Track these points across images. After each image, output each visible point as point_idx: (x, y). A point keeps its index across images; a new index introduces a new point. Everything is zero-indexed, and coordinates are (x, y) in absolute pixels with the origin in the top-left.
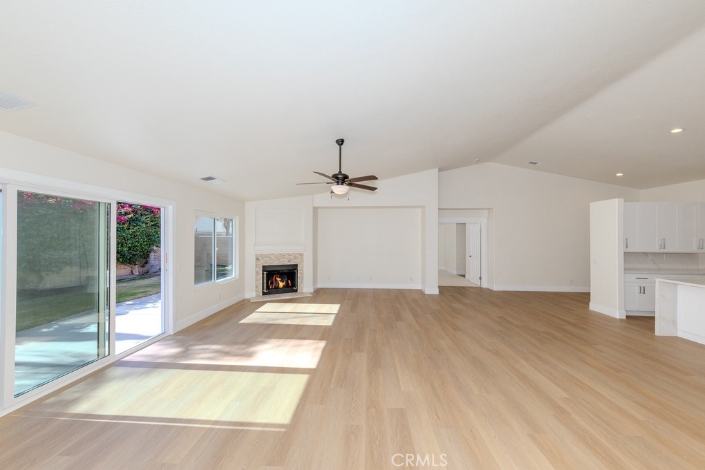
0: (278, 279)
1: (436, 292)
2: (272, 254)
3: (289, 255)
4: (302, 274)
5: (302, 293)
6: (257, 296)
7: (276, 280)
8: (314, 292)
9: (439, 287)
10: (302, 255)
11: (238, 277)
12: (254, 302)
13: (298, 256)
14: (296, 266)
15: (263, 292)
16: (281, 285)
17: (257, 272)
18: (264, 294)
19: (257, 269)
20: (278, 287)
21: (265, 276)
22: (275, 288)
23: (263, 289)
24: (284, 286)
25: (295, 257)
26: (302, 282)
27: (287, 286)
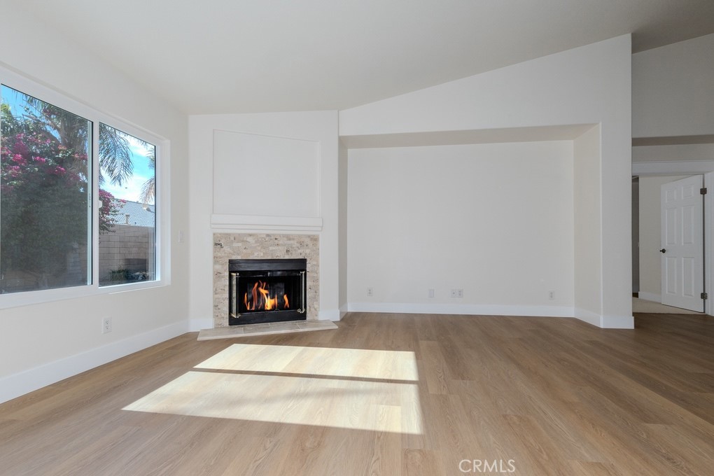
0: (263, 292)
1: (629, 323)
2: (250, 235)
3: (289, 238)
4: (316, 280)
5: (316, 322)
6: (218, 327)
7: (259, 294)
8: (342, 320)
9: (634, 314)
10: (315, 239)
11: (168, 282)
12: (204, 342)
13: (307, 241)
14: (303, 262)
15: (231, 318)
16: (269, 303)
17: (217, 274)
18: (233, 322)
19: (218, 267)
20: (263, 309)
21: (234, 282)
22: (257, 310)
23: (230, 311)
24: (274, 307)
25: (301, 244)
26: (315, 298)
27: (280, 306)
